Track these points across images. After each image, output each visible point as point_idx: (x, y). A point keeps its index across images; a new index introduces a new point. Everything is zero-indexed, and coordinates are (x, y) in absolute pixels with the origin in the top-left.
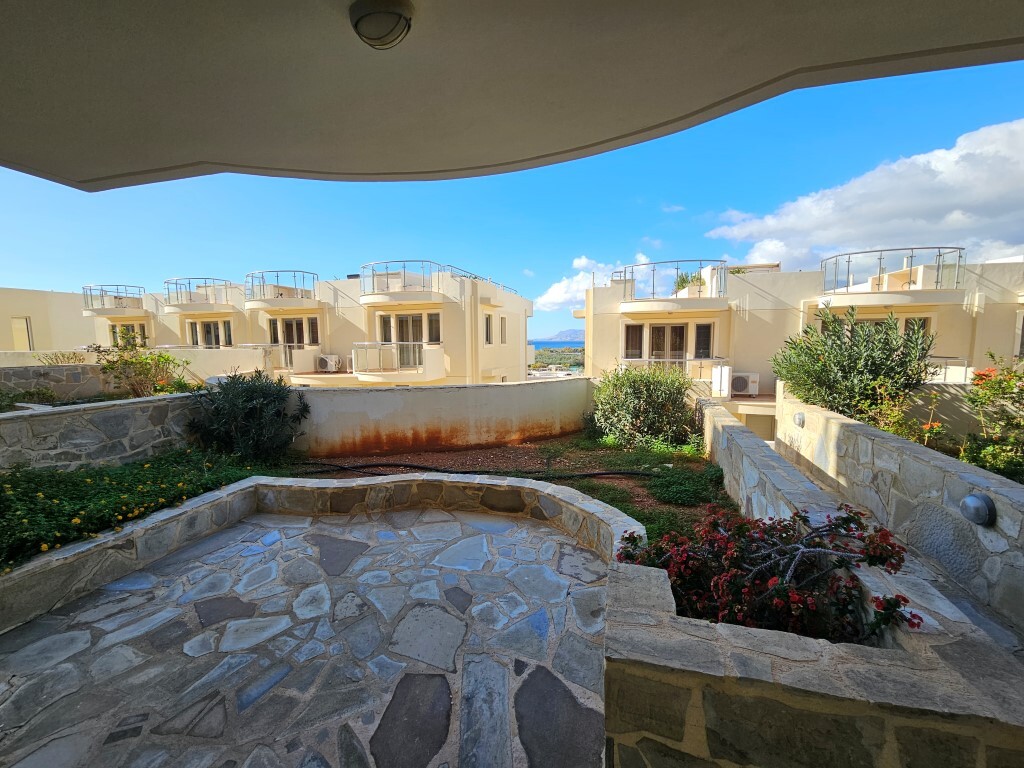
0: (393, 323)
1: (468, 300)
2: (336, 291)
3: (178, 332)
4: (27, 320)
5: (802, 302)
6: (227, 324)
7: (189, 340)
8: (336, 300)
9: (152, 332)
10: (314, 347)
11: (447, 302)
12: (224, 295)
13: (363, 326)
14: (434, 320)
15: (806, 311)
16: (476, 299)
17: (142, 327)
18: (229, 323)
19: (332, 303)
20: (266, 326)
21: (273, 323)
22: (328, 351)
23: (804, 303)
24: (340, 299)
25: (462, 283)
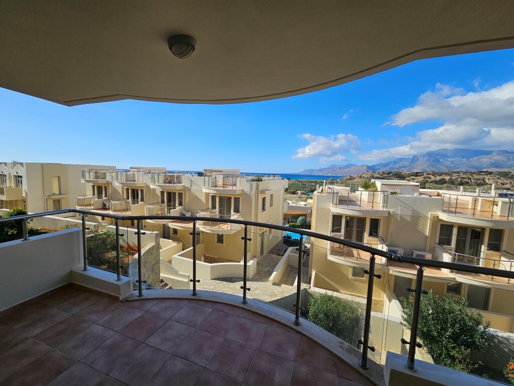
0: (217, 199)
1: (254, 192)
2: (191, 181)
3: (121, 192)
4: (59, 177)
5: (430, 213)
6: (142, 191)
7: (125, 196)
8: (191, 186)
9: (110, 191)
10: (181, 207)
11: (243, 193)
12: (142, 178)
13: (203, 199)
14: (237, 200)
15: (432, 219)
16: (258, 192)
17: (106, 187)
18: (143, 190)
19: (190, 187)
20: (159, 194)
21: (162, 193)
22: (187, 210)
23: (431, 214)
24: (193, 185)
25: (251, 185)
